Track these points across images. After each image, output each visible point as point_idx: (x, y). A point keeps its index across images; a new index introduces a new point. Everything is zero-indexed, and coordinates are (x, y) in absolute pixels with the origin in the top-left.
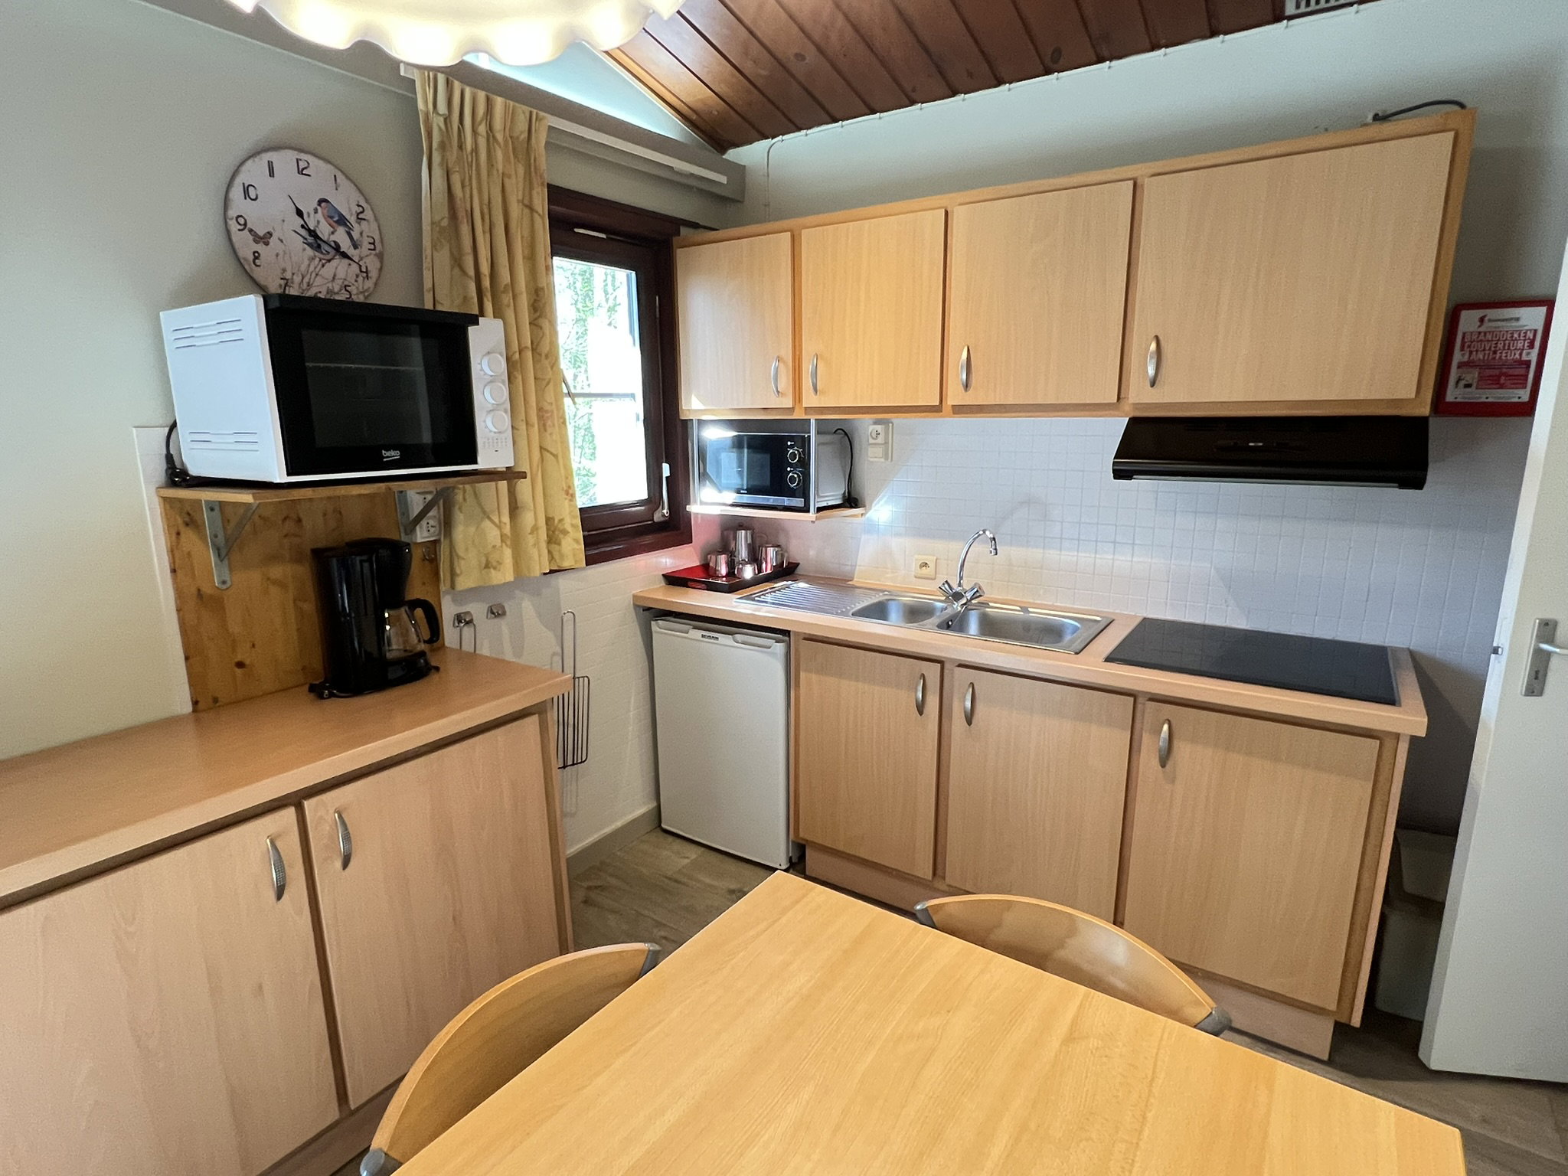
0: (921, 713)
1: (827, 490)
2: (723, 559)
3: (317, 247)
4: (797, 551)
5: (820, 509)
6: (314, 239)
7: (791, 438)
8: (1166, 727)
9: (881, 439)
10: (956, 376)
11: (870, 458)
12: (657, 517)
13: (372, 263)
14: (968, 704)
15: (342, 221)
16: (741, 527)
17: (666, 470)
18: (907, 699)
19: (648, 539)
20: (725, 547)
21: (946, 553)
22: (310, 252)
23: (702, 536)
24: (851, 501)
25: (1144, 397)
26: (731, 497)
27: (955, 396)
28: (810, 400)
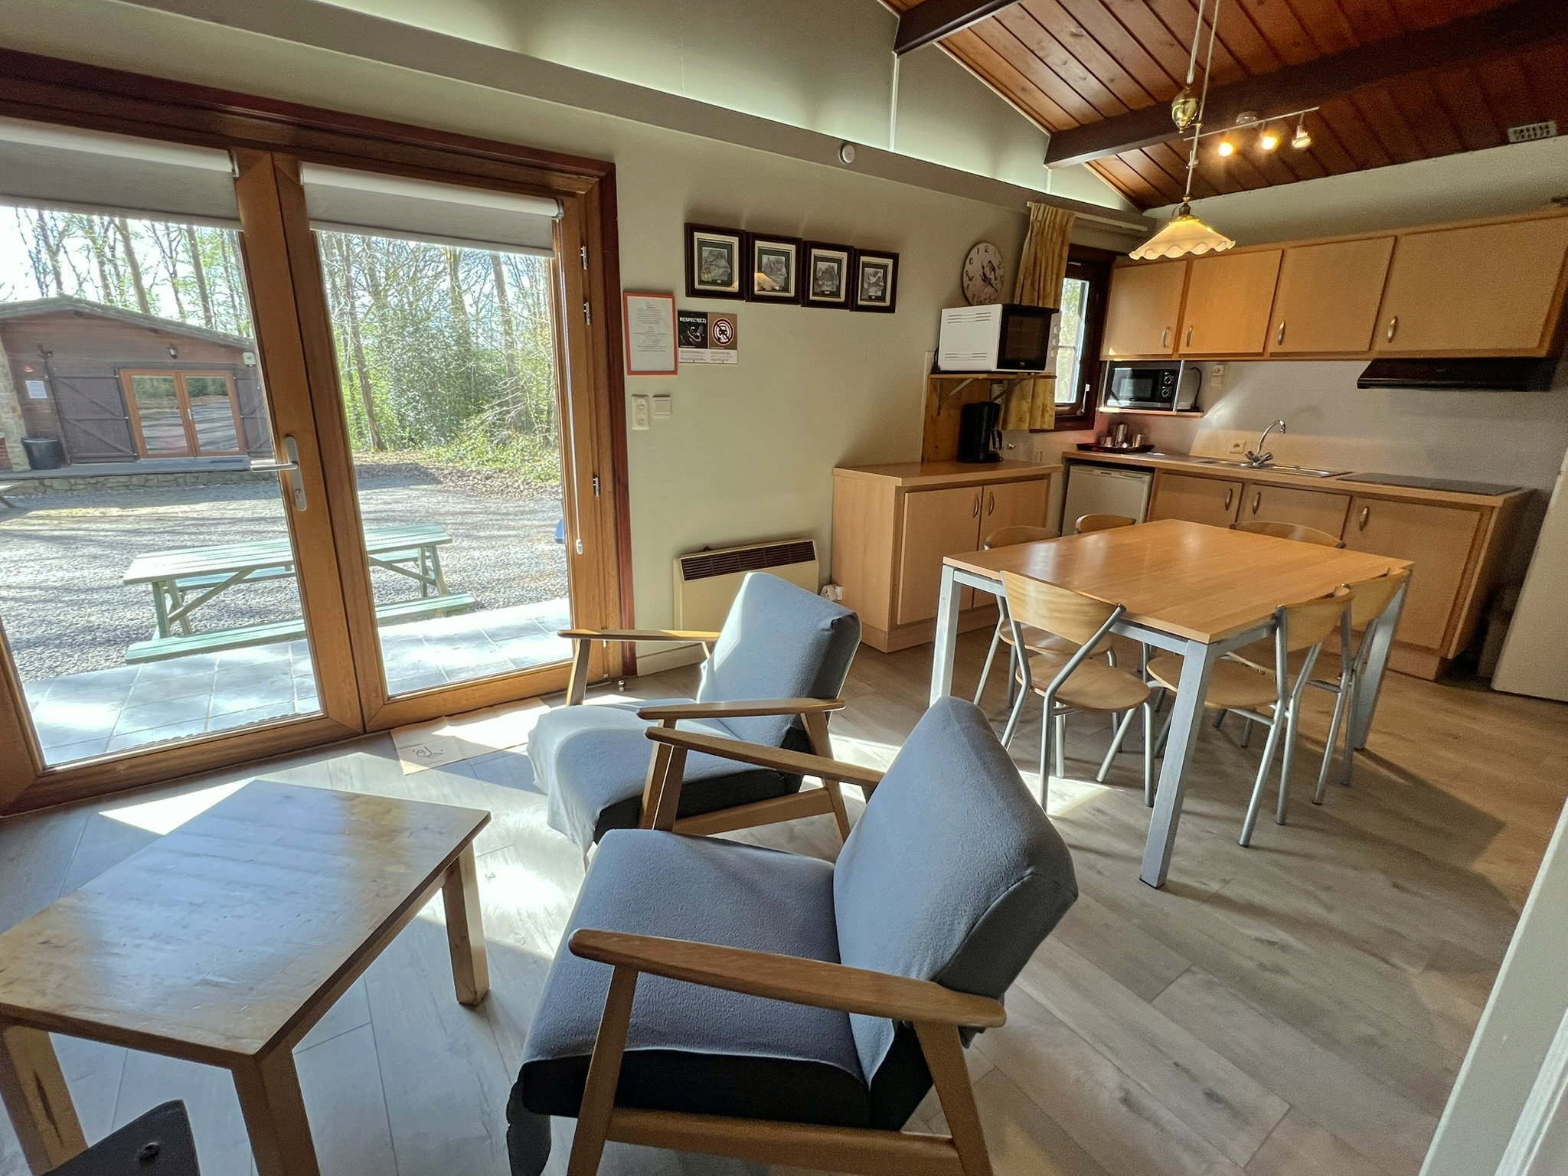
0: (1227, 509)
1: (1181, 402)
2: (1109, 439)
3: (984, 281)
4: (1154, 438)
5: (1179, 411)
6: (985, 278)
7: (1167, 371)
8: (1366, 510)
9: (1220, 374)
10: (1275, 336)
11: (1212, 384)
12: (1078, 413)
13: (999, 286)
14: (1255, 504)
15: (994, 270)
16: (1121, 423)
17: (1087, 388)
18: (1221, 503)
19: (1069, 424)
20: (1111, 432)
21: (1251, 440)
22: (983, 283)
23: (1099, 425)
24: (1196, 408)
25: (1384, 347)
26: (1127, 403)
27: (1273, 347)
28: (1183, 349)
